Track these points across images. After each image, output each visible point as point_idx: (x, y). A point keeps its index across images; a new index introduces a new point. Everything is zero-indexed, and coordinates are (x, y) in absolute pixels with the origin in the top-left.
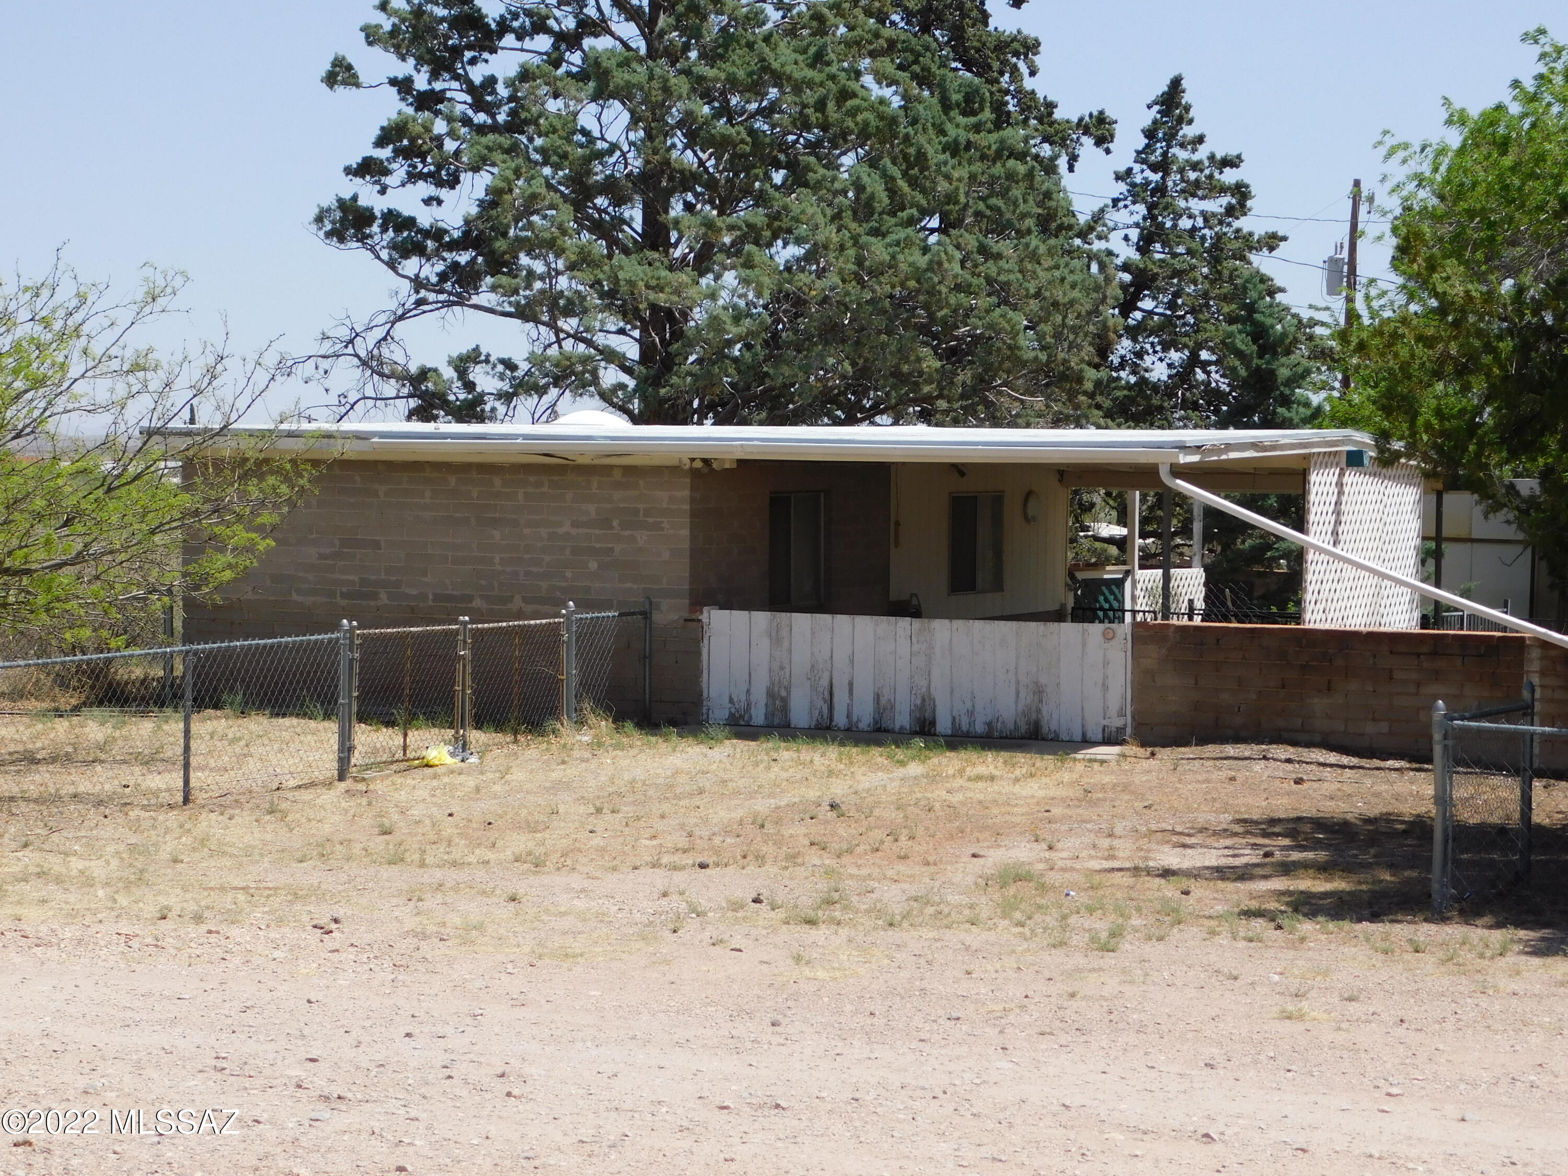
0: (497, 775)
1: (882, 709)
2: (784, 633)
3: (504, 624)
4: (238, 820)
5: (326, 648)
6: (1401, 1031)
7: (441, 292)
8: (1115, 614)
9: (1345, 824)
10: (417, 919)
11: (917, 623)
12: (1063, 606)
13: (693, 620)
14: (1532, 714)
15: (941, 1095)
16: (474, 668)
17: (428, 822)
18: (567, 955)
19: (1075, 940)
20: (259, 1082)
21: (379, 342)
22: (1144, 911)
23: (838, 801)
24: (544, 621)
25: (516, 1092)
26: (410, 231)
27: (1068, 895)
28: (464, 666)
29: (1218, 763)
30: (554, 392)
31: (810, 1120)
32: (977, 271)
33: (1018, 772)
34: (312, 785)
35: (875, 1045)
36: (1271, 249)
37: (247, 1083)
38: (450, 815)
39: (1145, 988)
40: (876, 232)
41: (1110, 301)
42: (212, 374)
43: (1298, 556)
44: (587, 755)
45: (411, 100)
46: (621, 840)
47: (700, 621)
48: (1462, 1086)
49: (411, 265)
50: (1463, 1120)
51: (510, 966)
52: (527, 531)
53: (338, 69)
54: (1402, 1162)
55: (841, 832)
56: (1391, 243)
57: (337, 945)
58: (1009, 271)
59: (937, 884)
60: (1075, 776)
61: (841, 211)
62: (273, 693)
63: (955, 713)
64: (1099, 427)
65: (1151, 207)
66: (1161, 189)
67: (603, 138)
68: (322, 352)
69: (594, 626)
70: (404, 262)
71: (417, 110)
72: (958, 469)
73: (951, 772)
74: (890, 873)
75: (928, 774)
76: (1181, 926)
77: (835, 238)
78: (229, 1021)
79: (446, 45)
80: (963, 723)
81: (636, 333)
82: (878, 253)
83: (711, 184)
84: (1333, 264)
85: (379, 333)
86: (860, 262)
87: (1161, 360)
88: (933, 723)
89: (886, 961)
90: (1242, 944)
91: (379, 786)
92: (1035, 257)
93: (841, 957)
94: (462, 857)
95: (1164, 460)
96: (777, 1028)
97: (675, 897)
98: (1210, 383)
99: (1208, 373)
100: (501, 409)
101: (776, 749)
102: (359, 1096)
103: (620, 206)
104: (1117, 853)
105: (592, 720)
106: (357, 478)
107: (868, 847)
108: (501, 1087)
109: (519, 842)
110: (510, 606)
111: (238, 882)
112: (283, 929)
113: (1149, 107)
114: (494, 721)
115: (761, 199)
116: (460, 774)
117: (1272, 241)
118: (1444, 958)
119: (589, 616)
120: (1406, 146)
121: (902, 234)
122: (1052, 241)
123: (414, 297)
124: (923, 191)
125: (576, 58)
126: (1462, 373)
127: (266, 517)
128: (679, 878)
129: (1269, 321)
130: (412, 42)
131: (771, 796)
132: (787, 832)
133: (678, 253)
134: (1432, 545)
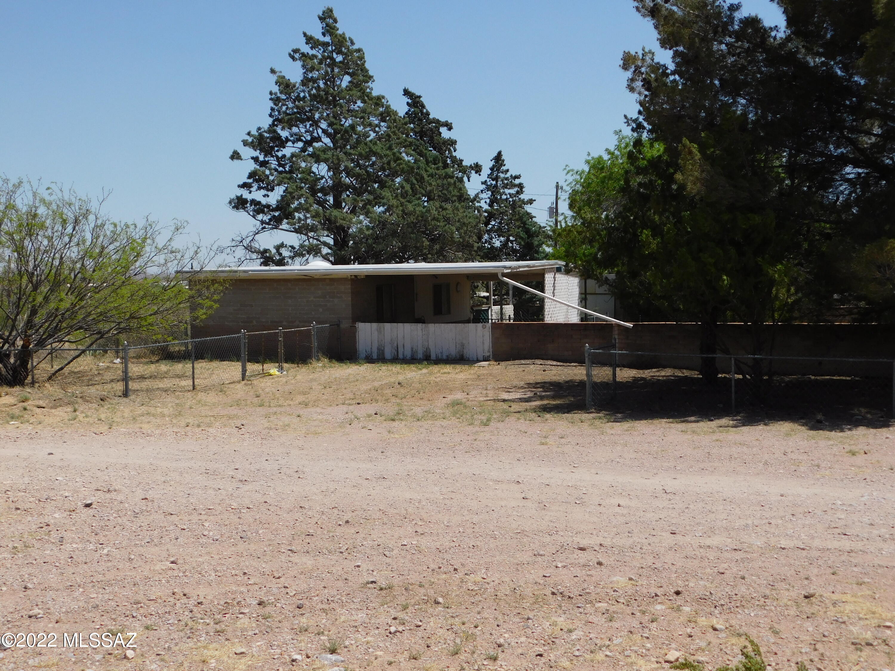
0: (292, 377)
1: (414, 352)
2: (382, 329)
3: (293, 330)
4: (210, 394)
5: (237, 339)
6: (577, 447)
7: (270, 225)
8: (486, 320)
9: (559, 383)
10: (269, 423)
11: (424, 325)
12: (470, 318)
13: (353, 326)
14: (616, 347)
15: (435, 472)
16: (284, 344)
17: (271, 393)
18: (316, 433)
19: (476, 423)
20: (219, 477)
21: (251, 241)
22: (497, 413)
23: (401, 382)
24: (306, 328)
25: (301, 477)
26: (259, 206)
27: (473, 409)
28: (281, 343)
29: (519, 366)
30: (307, 256)
31: (394, 482)
32: (440, 214)
33: (457, 371)
34: (234, 382)
35: (414, 458)
36: (531, 204)
37: (216, 477)
38: (278, 390)
39: (498, 437)
40: (409, 202)
41: (481, 222)
42: (196, 253)
43: (542, 300)
44: (321, 370)
45: (258, 164)
46: (332, 396)
47: (355, 326)
48: (597, 463)
49: (260, 217)
50: (597, 474)
51: (298, 437)
52: (299, 300)
53: (234, 154)
54: (578, 487)
55: (402, 391)
56: (567, 202)
57: (243, 433)
58: (450, 214)
59: (433, 407)
60: (475, 371)
61: (397, 195)
62: (220, 354)
63: (437, 353)
64: (479, 262)
65: (492, 193)
66: (496, 186)
67: (319, 175)
68: (232, 245)
69: (322, 329)
70: (258, 216)
71: (260, 167)
72: (436, 276)
73: (436, 371)
74: (418, 404)
75: (429, 372)
76: (509, 417)
77: (396, 204)
78: (210, 458)
79: (269, 146)
80: (439, 356)
81: (332, 236)
82: (410, 208)
83: (354, 188)
84: (551, 208)
85: (250, 238)
86: (403, 211)
87: (498, 240)
88: (430, 356)
89: (417, 431)
90: (528, 422)
91: (255, 382)
92: (457, 209)
93: (403, 430)
94: (282, 403)
95: (499, 272)
96: (383, 454)
97: (350, 414)
98: (513, 247)
99: (513, 244)
100: (290, 261)
101: (381, 366)
102: (252, 480)
103: (326, 196)
104: (488, 395)
105: (322, 359)
106: (245, 285)
107: (411, 396)
108: (296, 475)
109: (300, 398)
110: (295, 324)
111: (211, 414)
112: (226, 428)
113: (492, 161)
114: (291, 361)
115: (370, 193)
116: (281, 377)
117: (531, 201)
119: (320, 326)
120: (572, 170)
121: (417, 202)
122: (463, 204)
123: (261, 227)
124: (423, 189)
125: (311, 149)
126: (591, 242)
127: (216, 297)
128: (351, 408)
129: (530, 227)
130: (258, 145)
131: (380, 381)
132: (385, 392)
133: (345, 210)
134: (584, 296)
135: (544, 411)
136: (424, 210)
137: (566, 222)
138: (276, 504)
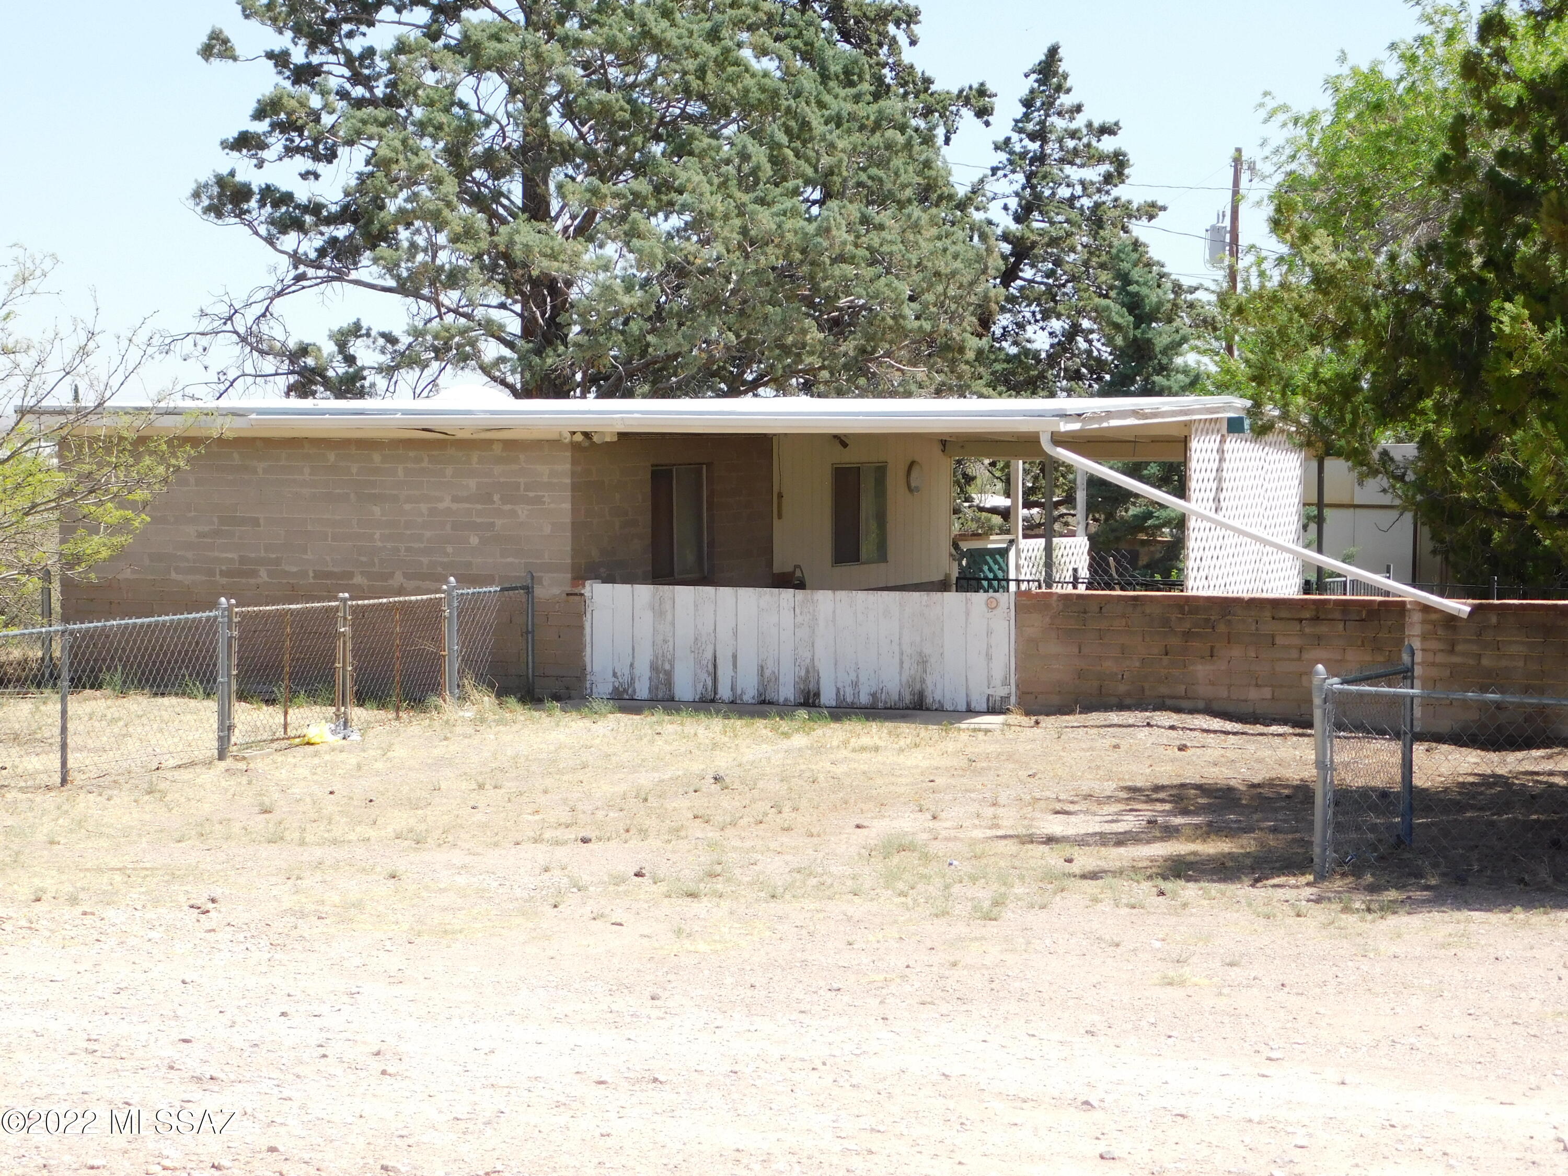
0: (379, 752)
1: (766, 680)
2: (668, 606)
3: (385, 600)
4: (116, 800)
5: (204, 626)
6: (1281, 995)
7: (320, 267)
8: (1000, 583)
9: (1230, 789)
10: (295, 898)
11: (800, 594)
12: (948, 576)
13: (576, 594)
14: (1413, 678)
15: (820, 1066)
16: (354, 645)
17: (308, 800)
18: (446, 932)
19: (958, 909)
20: (129, 1064)
21: (258, 318)
22: (1027, 880)
23: (722, 774)
24: (425, 597)
25: (390, 1070)
26: (288, 206)
27: (951, 864)
28: (345, 643)
29: (1102, 731)
30: (435, 365)
31: (688, 1093)
32: (859, 241)
33: (902, 743)
34: (192, 764)
35: (755, 1018)
36: (1151, 217)
37: (118, 1064)
38: (331, 793)
39: (1026, 956)
40: (762, 201)
41: (992, 272)
42: (83, 352)
43: (1181, 523)
44: (470, 730)
45: (288, 73)
46: (503, 815)
47: (582, 595)
48: (1343, 1050)
49: (290, 241)
50: (1343, 1083)
51: (388, 943)
52: (407, 507)
53: (214, 42)
54: (1281, 1126)
55: (725, 804)
56: (1269, 210)
57: (213, 925)
58: (892, 242)
59: (821, 855)
60: (959, 746)
61: (727, 180)
62: (151, 672)
63: (840, 685)
64: (981, 396)
65: (1029, 177)
66: (1041, 158)
67: (480, 111)
68: (201, 330)
69: (476, 601)
70: (282, 237)
71: (294, 83)
72: (841, 440)
73: (835, 743)
74: (773, 845)
75: (812, 745)
76: (1063, 894)
77: (720, 208)
78: (102, 1003)
79: (323, 19)
80: (848, 695)
81: (518, 308)
82: (764, 221)
83: (590, 155)
84: (1215, 231)
85: (258, 309)
86: (744, 231)
87: (1043, 329)
88: (817, 695)
89: (768, 933)
90: (1125, 911)
91: (260, 765)
92: (916, 227)
93: (723, 929)
94: (343, 835)
95: (1044, 429)
96: (656, 1002)
97: (557, 872)
98: (1091, 351)
99: (1090, 342)
100: (381, 382)
101: (659, 723)
102: (232, 1077)
103: (498, 179)
104: (1000, 822)
105: (475, 695)
106: (236, 455)
107: (752, 820)
108: (376, 1065)
109: (400, 819)
110: (391, 582)
111: (115, 863)
112: (159, 910)
113: (1026, 76)
114: (375, 698)
115: (640, 169)
116: (341, 751)
117: (1151, 211)
118: (1326, 921)
119: (471, 591)
120: (1284, 108)
121: (788, 204)
122: (934, 211)
123: (293, 273)
124: (808, 160)
125: (454, 31)
126: (1341, 334)
127: (139, 495)
128: (561, 853)
129: (1144, 291)
130: (289, 14)
131: (655, 769)
132: (670, 805)
133: (559, 226)
134: (1314, 511)
135: (1178, 876)
136: (811, 228)
137: (1262, 274)
138: (306, 1157)
